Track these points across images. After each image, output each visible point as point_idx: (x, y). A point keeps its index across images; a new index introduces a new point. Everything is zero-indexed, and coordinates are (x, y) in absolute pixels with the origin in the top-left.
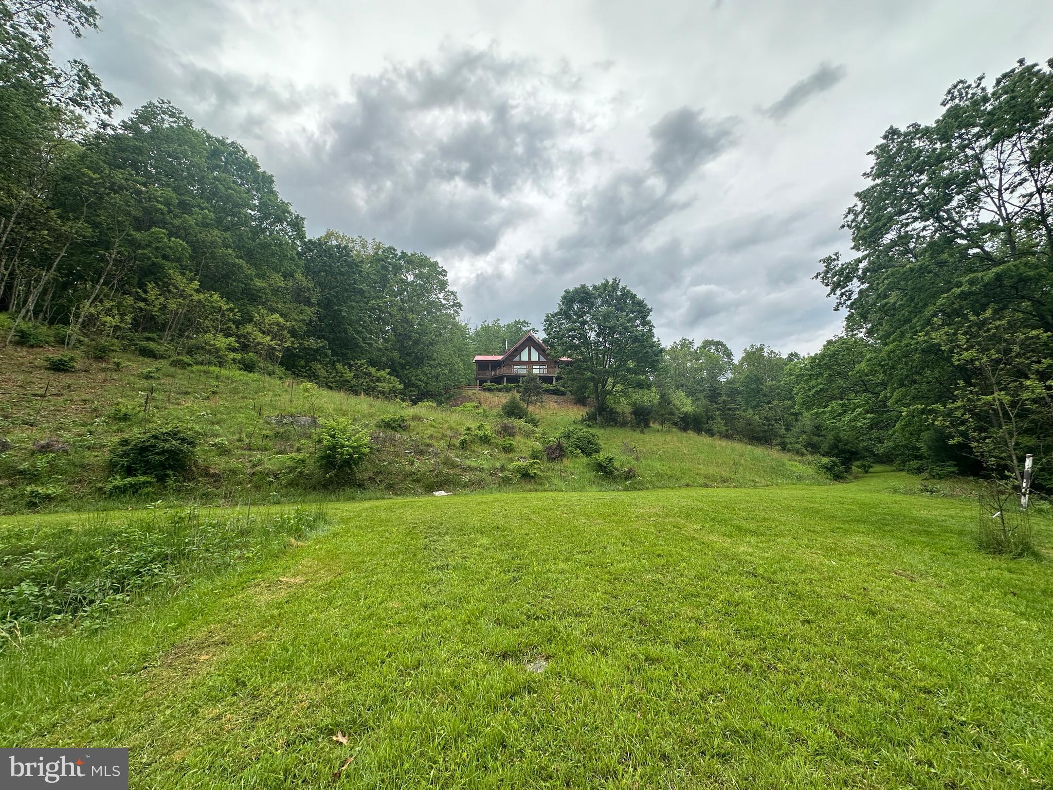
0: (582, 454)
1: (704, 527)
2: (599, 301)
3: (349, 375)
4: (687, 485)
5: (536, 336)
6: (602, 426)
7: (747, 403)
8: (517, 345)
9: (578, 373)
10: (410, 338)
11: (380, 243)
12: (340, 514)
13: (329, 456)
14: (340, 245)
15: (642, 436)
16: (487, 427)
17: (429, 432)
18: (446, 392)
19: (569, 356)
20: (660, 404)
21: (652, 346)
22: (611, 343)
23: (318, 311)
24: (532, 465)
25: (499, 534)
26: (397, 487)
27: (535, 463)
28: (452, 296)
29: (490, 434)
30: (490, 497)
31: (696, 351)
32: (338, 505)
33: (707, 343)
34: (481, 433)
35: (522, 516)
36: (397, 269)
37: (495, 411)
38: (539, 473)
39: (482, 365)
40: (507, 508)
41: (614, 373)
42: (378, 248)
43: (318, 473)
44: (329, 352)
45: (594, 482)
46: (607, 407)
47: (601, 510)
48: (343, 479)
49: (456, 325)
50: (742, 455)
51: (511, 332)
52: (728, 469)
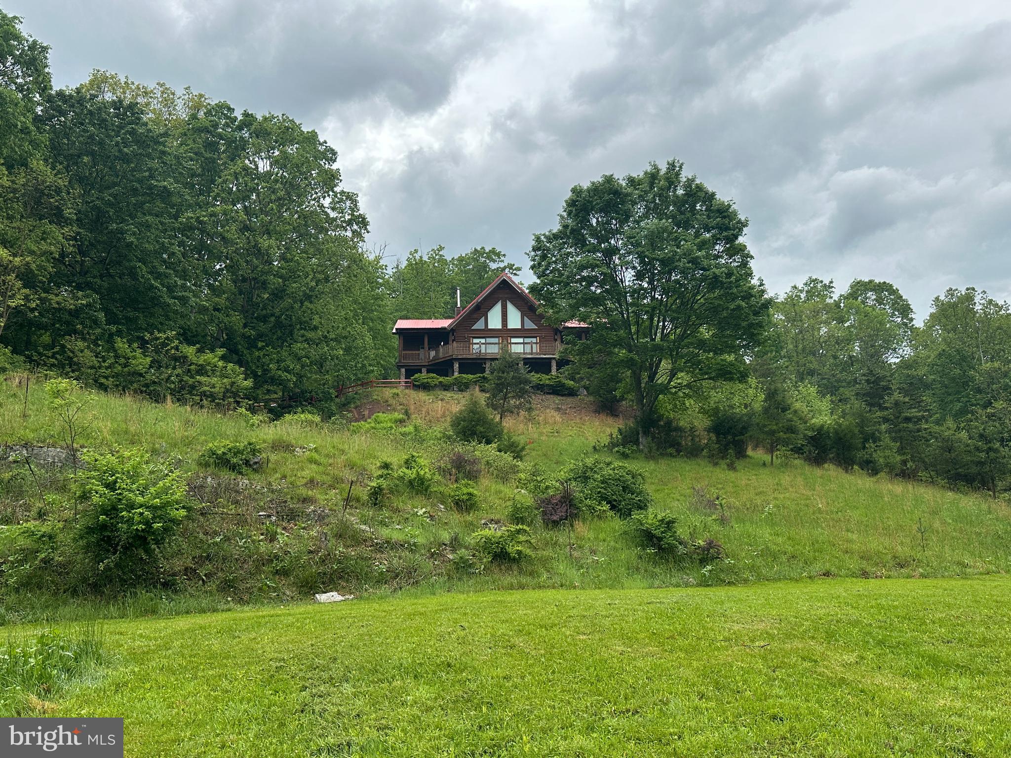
0: (611, 513)
1: (862, 658)
2: (640, 209)
3: (141, 361)
4: (827, 574)
5: (516, 280)
6: (650, 457)
7: (943, 405)
8: (480, 298)
9: (600, 351)
10: (264, 285)
11: (201, 96)
12: (127, 643)
13: (104, 527)
14: (121, 101)
15: (731, 475)
16: (422, 461)
17: (307, 473)
18: (340, 391)
19: (583, 319)
20: (766, 410)
21: (748, 295)
22: (665, 292)
23: (78, 233)
24: (513, 535)
25: (451, 676)
26: (242, 586)
27: (518, 532)
28: (348, 203)
29: (428, 476)
30: (429, 602)
31: (837, 304)
32: (124, 625)
33: (859, 288)
34: (411, 474)
35: (496, 641)
36: (237, 149)
37: (437, 430)
38: (528, 552)
39: (411, 338)
40: (466, 625)
41: (671, 350)
42: (197, 107)
43: (83, 562)
44: (101, 315)
45: (638, 569)
46: (661, 417)
47: (655, 626)
48: (132, 571)
49: (357, 260)
50: (934, 513)
51: (466, 272)
52: (908, 540)
